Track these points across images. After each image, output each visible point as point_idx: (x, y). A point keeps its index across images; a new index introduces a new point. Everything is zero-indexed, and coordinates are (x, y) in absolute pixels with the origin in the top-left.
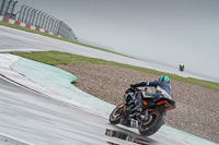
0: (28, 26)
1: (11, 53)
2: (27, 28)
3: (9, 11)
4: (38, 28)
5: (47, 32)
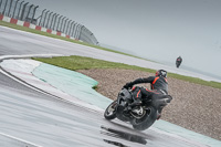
0: (49, 31)
1: (32, 58)
2: (49, 33)
3: (30, 16)
4: (59, 32)
5: (68, 37)
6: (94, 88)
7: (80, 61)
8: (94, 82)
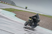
5: (9, 4)
6: (15, 16)
7: (12, 10)
8: (15, 14)
